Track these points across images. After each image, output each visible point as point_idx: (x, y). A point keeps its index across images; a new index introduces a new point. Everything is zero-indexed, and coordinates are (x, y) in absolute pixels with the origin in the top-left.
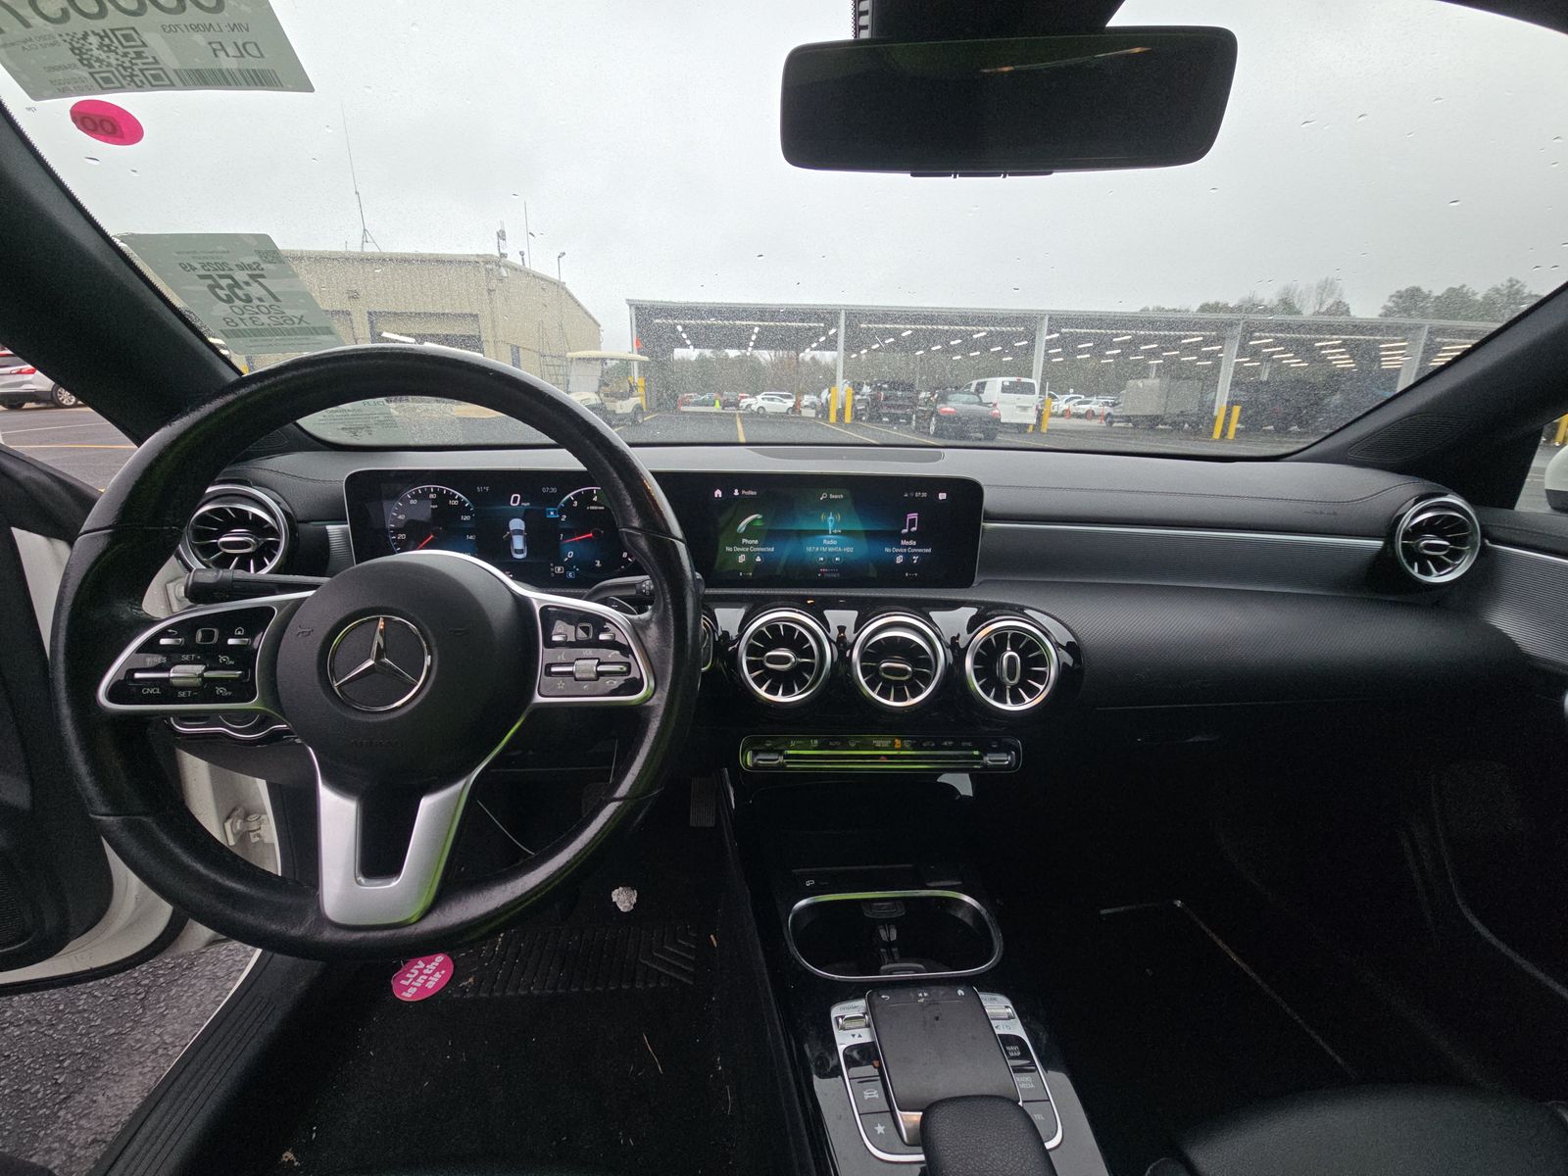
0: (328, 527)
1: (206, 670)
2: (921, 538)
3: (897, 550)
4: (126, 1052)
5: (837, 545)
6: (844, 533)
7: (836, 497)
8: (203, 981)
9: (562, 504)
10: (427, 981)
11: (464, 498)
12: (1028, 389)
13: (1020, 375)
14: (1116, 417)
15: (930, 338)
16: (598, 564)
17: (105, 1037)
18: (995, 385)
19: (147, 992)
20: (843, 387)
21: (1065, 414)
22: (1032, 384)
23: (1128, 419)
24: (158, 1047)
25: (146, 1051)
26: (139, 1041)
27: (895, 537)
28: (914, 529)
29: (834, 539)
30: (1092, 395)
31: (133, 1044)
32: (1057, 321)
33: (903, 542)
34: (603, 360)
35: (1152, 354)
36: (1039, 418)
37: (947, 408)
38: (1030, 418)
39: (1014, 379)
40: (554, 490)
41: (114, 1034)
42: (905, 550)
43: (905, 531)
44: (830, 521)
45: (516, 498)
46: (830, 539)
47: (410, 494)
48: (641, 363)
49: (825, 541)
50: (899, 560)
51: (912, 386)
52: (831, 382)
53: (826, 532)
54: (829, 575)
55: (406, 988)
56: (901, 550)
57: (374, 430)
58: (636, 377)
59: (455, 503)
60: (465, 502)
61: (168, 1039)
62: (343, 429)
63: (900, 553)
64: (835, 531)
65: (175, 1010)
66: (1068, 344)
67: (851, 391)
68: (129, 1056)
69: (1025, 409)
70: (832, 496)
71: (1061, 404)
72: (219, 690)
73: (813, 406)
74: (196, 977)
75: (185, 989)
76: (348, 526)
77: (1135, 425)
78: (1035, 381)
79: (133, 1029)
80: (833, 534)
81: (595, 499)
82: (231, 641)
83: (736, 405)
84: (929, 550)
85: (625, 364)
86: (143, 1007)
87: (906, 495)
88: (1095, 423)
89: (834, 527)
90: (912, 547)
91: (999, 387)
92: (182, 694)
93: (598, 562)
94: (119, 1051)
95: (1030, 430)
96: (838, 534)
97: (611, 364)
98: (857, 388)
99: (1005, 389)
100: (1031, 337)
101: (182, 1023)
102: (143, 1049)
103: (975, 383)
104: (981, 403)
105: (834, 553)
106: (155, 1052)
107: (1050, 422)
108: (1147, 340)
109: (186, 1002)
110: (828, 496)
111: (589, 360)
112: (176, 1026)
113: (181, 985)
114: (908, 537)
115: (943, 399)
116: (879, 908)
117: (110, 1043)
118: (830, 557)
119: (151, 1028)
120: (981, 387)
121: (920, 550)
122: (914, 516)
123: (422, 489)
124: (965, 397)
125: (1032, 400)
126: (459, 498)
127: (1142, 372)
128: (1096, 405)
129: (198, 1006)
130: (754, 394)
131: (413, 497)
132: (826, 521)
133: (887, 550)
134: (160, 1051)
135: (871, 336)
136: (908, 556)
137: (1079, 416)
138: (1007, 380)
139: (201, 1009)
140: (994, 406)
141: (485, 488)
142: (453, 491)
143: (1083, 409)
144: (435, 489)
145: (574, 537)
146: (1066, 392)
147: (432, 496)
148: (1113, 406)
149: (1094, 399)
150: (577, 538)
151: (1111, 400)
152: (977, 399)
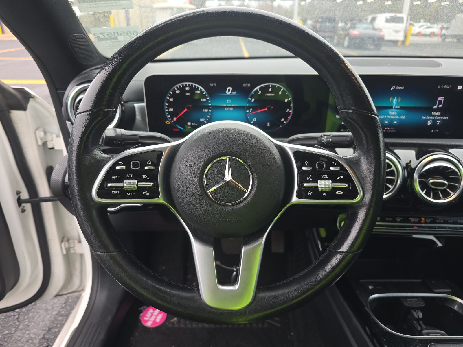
0: (135, 105)
1: (138, 182)
2: (443, 111)
3: (429, 118)
4: (14, 341)
5: (397, 115)
6: (401, 108)
7: (400, 88)
8: (43, 311)
9: (253, 93)
10: (156, 318)
11: (203, 89)
12: (399, 20)
13: (396, 12)
14: (448, 36)
16: (268, 124)
17: (4, 335)
18: (381, 19)
19: (19, 315)
21: (419, 34)
22: (403, 18)
23: (455, 36)
24: (29, 340)
25: (23, 341)
26: (19, 337)
27: (429, 110)
28: (441, 106)
29: (395, 112)
30: (434, 23)
31: (17, 338)
33: (433, 113)
36: (406, 37)
37: (355, 32)
38: (400, 37)
39: (392, 15)
40: (249, 85)
41: (8, 333)
42: (434, 118)
43: (435, 107)
44: (395, 102)
45: (229, 90)
46: (393, 112)
47: (177, 87)
49: (390, 113)
50: (430, 123)
51: (334, 20)
53: (391, 108)
54: (389, 131)
55: (147, 321)
56: (431, 118)
59: (199, 92)
60: (203, 92)
61: (33, 336)
63: (431, 119)
64: (396, 107)
65: (33, 323)
68: (16, 343)
69: (397, 32)
70: (398, 88)
71: (417, 28)
72: (144, 192)
74: (39, 309)
75: (35, 314)
76: (144, 104)
77: (459, 40)
78: (404, 15)
79: (16, 331)
80: (395, 108)
81: (270, 90)
82: (146, 168)
84: (447, 118)
86: (18, 321)
87: (439, 87)
88: (435, 39)
89: (397, 104)
90: (438, 116)
91: (384, 19)
92: (129, 194)
94: (11, 341)
95: (400, 43)
96: (398, 109)
97: (175, 10)
98: (305, 20)
99: (387, 21)
101: (37, 329)
102: (22, 340)
103: (370, 18)
104: (374, 29)
105: (394, 119)
106: (28, 341)
107: (411, 39)
109: (37, 320)
110: (396, 88)
112: (35, 330)
113: (33, 312)
114: (436, 110)
115: (354, 27)
116: (411, 301)
117: (7, 337)
118: (392, 121)
119: (24, 331)
120: (373, 19)
121: (442, 118)
122: (442, 99)
123: (183, 85)
124: (365, 26)
125: (401, 26)
126: (201, 90)
128: (436, 29)
129: (43, 322)
131: (178, 89)
132: (392, 102)
133: (424, 117)
134: (30, 341)
136: (434, 121)
137: (425, 35)
138: (389, 15)
139: (44, 323)
140: (381, 30)
141: (214, 84)
142: (197, 86)
143: (428, 31)
144: (189, 85)
145: (257, 110)
146: (420, 22)
147: (187, 89)
148: (447, 29)
149: (435, 26)
150: (259, 111)
151: (445, 25)
152: (371, 26)
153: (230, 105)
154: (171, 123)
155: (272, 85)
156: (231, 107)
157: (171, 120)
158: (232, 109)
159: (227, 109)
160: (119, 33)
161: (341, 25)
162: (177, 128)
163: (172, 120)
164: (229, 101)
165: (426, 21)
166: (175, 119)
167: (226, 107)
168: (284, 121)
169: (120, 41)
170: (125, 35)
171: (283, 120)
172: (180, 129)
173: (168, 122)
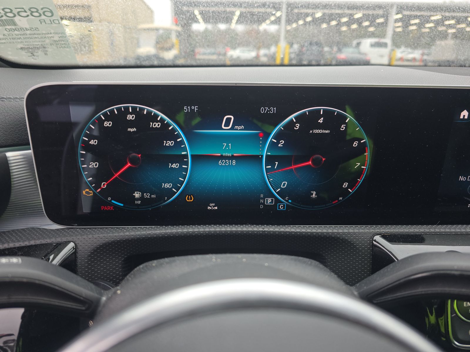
0: (9, 154)
9: (281, 126)
11: (167, 119)
12: (385, 45)
13: (380, 38)
14: (429, 61)
15: (331, 17)
18: (366, 43)
20: (283, 44)
21: (402, 59)
22: (387, 43)
30: (414, 49)
32: (401, 8)
34: (157, 29)
35: (450, 26)
36: (390, 61)
37: (341, 56)
39: (377, 40)
40: (274, 110)
45: (229, 120)
47: (106, 113)
48: (177, 31)
51: (321, 44)
52: (276, 42)
57: (50, 50)
58: (174, 39)
59: (157, 125)
60: (168, 124)
62: (22, 48)
66: (406, 21)
67: (288, 46)
69: (382, 56)
71: (398, 53)
73: (265, 55)
76: (31, 152)
78: (388, 40)
81: (321, 121)
83: (225, 54)
85: (168, 31)
91: (369, 44)
93: (314, 193)
97: (161, 32)
98: (291, 45)
99: (373, 45)
100: (386, 16)
103: (355, 42)
104: (360, 53)
108: (448, 19)
111: (149, 29)
115: (340, 50)
120: (358, 44)
123: (119, 109)
124: (350, 50)
125: (385, 51)
126: (162, 120)
127: (444, 36)
128: (417, 54)
130: (234, 48)
131: (108, 118)
135: (299, 17)
137: (408, 60)
138: (374, 40)
140: (365, 54)
141: (193, 107)
142: (154, 111)
143: (411, 56)
144: (134, 109)
145: (291, 165)
146: (400, 47)
147: (130, 117)
148: (428, 55)
149: (416, 51)
150: (293, 167)
151: (426, 51)
152: (356, 50)
153: (229, 154)
154: (94, 193)
155: (324, 110)
156: (233, 157)
157: (96, 188)
158: (234, 162)
159: (222, 163)
160: (15, 11)
161: (326, 49)
162: (110, 204)
163: (98, 186)
164: (227, 146)
165: (406, 47)
166: (104, 185)
167: (222, 157)
168: (348, 187)
169: (21, 29)
170: (28, 16)
171: (345, 185)
172: (116, 206)
173: (87, 192)
